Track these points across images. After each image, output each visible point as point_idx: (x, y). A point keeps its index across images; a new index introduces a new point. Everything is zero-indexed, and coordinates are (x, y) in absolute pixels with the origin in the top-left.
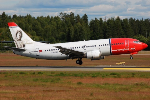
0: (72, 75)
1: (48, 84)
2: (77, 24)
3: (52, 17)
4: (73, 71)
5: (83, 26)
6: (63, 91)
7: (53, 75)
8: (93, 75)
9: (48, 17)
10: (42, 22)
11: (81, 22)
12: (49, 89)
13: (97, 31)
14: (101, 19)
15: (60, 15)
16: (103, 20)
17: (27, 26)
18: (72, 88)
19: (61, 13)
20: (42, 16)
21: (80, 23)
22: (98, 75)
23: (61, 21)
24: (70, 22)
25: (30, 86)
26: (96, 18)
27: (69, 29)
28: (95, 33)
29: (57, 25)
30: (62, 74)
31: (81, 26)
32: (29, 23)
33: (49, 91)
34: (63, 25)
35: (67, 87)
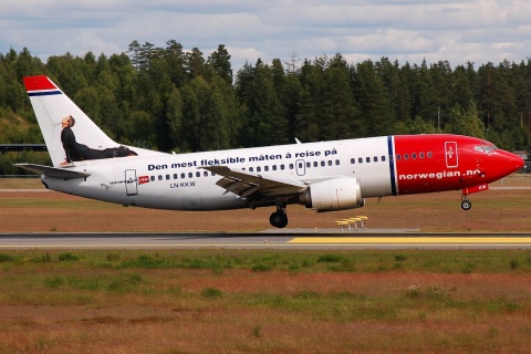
0: (180, 263)
1: (100, 295)
2: (194, 81)
3: (103, 58)
4: (184, 250)
5: (213, 87)
6: (154, 320)
7: (114, 263)
8: (255, 262)
9: (89, 57)
10: (66, 74)
11: (208, 76)
12: (102, 314)
13: (265, 107)
14: (277, 62)
15: (131, 49)
16: (285, 67)
17: (12, 90)
18: (187, 310)
19: (135, 44)
20: (68, 54)
21: (205, 78)
22: (275, 264)
23: (134, 72)
24: (165, 76)
25: (36, 305)
26: (259, 61)
27: (165, 100)
28: (255, 112)
29: (123, 86)
30: (147, 261)
31: (208, 87)
32: (20, 78)
33: (104, 322)
34: (143, 87)
35: (166, 306)
